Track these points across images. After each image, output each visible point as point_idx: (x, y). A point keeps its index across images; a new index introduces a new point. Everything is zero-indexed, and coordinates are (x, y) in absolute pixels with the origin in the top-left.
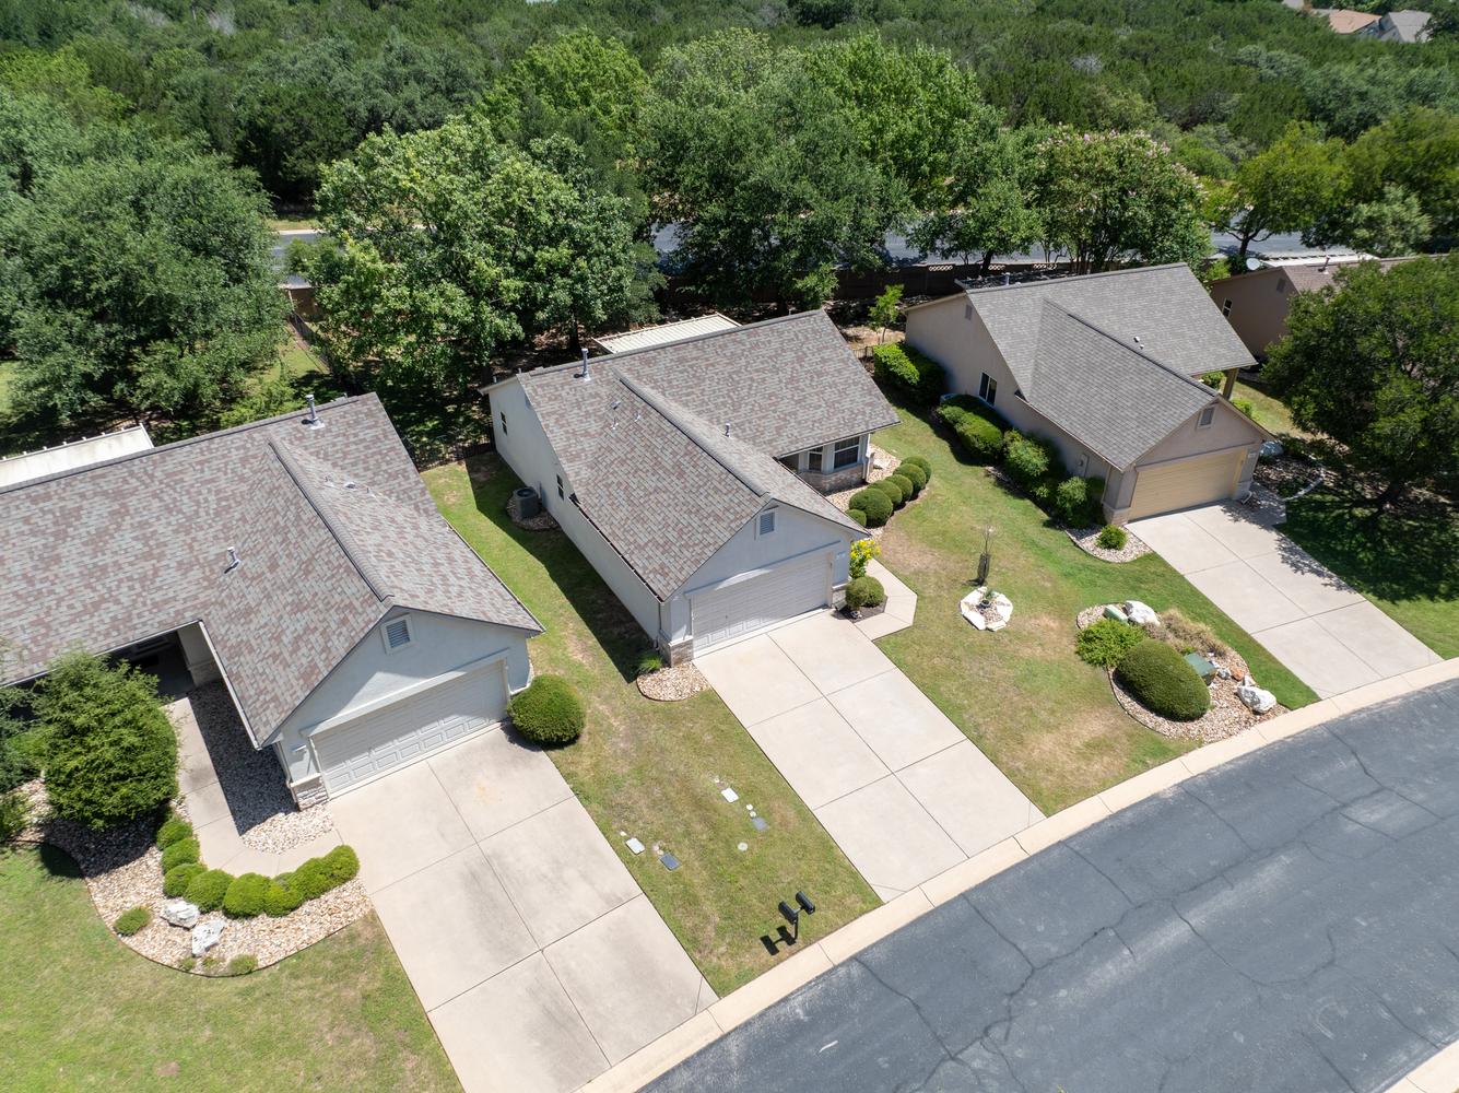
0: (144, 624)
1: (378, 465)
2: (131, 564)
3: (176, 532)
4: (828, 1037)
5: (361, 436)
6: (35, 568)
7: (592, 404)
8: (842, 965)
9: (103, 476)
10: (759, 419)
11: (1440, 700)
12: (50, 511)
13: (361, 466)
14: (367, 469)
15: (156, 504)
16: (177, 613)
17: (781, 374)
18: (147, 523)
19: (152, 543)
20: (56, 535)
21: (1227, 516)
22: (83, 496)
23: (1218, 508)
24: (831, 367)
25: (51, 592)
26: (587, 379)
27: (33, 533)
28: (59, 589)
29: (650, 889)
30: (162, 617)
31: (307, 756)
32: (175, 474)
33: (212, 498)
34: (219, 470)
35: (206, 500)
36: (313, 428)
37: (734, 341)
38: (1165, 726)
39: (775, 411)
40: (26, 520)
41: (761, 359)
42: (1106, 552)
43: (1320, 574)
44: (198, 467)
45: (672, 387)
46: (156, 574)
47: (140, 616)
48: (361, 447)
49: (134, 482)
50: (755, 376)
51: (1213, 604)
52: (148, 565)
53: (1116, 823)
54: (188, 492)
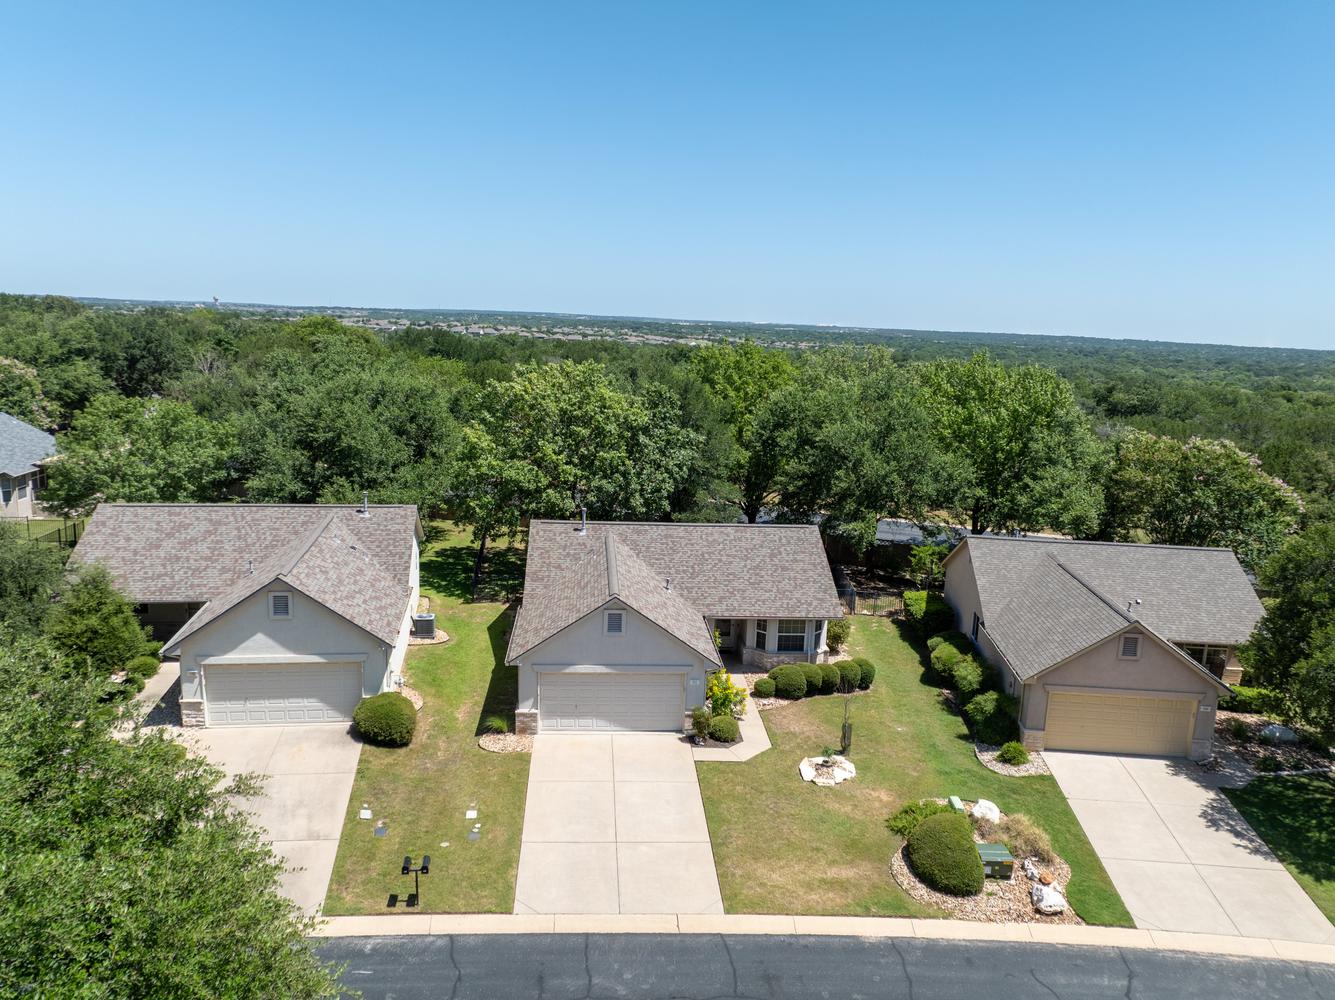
0: (178, 594)
1: (389, 545)
2: (196, 560)
3: (234, 550)
4: (369, 968)
5: (389, 527)
6: (144, 548)
7: (575, 550)
8: (433, 936)
9: (217, 511)
10: (709, 588)
11: (1307, 974)
12: (175, 522)
13: (377, 543)
14: (378, 547)
15: (235, 532)
16: (200, 593)
17: (749, 561)
18: (222, 542)
19: (216, 553)
20: (167, 534)
21: (1170, 771)
22: (198, 519)
23: (1162, 763)
24: (799, 566)
25: (142, 562)
26: (583, 533)
27: (157, 530)
28: (147, 562)
29: (347, 839)
30: (191, 593)
31: (197, 681)
32: (258, 520)
33: (270, 538)
34: (285, 524)
35: (265, 539)
36: (362, 516)
37: (722, 532)
38: (921, 891)
39: (726, 586)
40: (158, 523)
41: (738, 548)
42: (1000, 765)
43: (1238, 834)
44: (274, 520)
45: (647, 551)
46: (205, 570)
47: (179, 589)
48: (384, 534)
49: (231, 519)
50: (724, 559)
51: (1078, 824)
52: (204, 564)
53: (793, 940)
54: (258, 532)
